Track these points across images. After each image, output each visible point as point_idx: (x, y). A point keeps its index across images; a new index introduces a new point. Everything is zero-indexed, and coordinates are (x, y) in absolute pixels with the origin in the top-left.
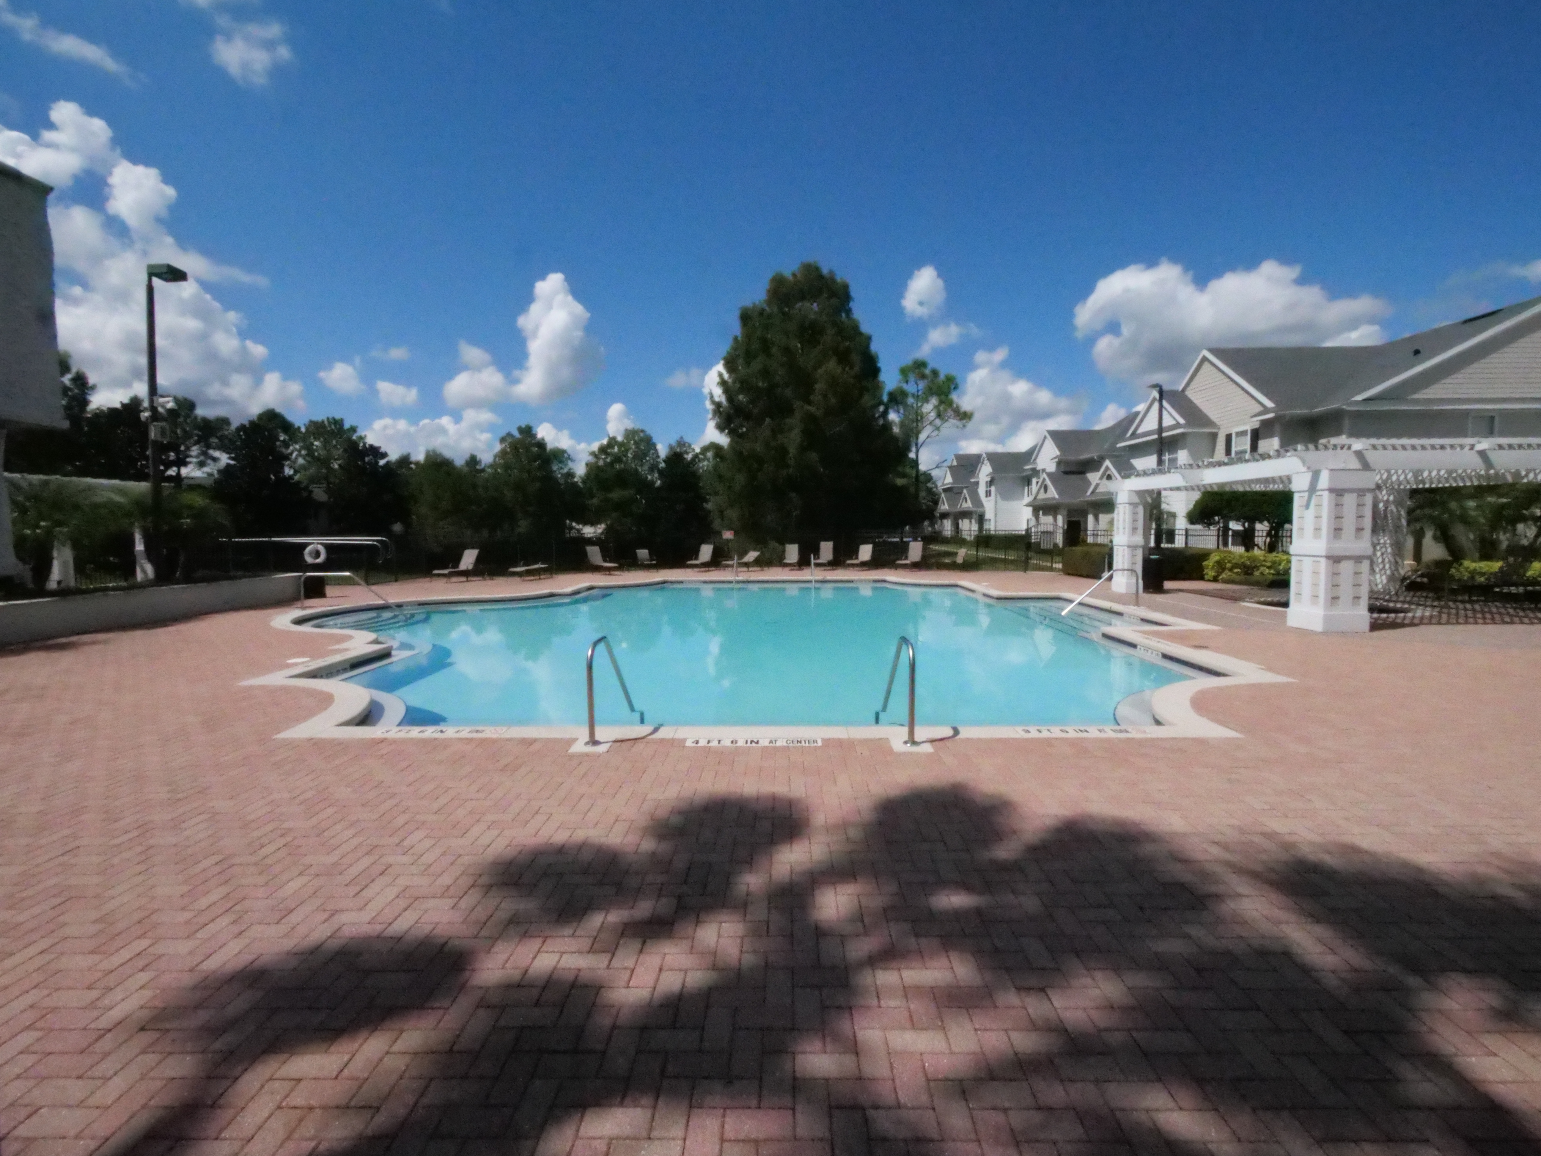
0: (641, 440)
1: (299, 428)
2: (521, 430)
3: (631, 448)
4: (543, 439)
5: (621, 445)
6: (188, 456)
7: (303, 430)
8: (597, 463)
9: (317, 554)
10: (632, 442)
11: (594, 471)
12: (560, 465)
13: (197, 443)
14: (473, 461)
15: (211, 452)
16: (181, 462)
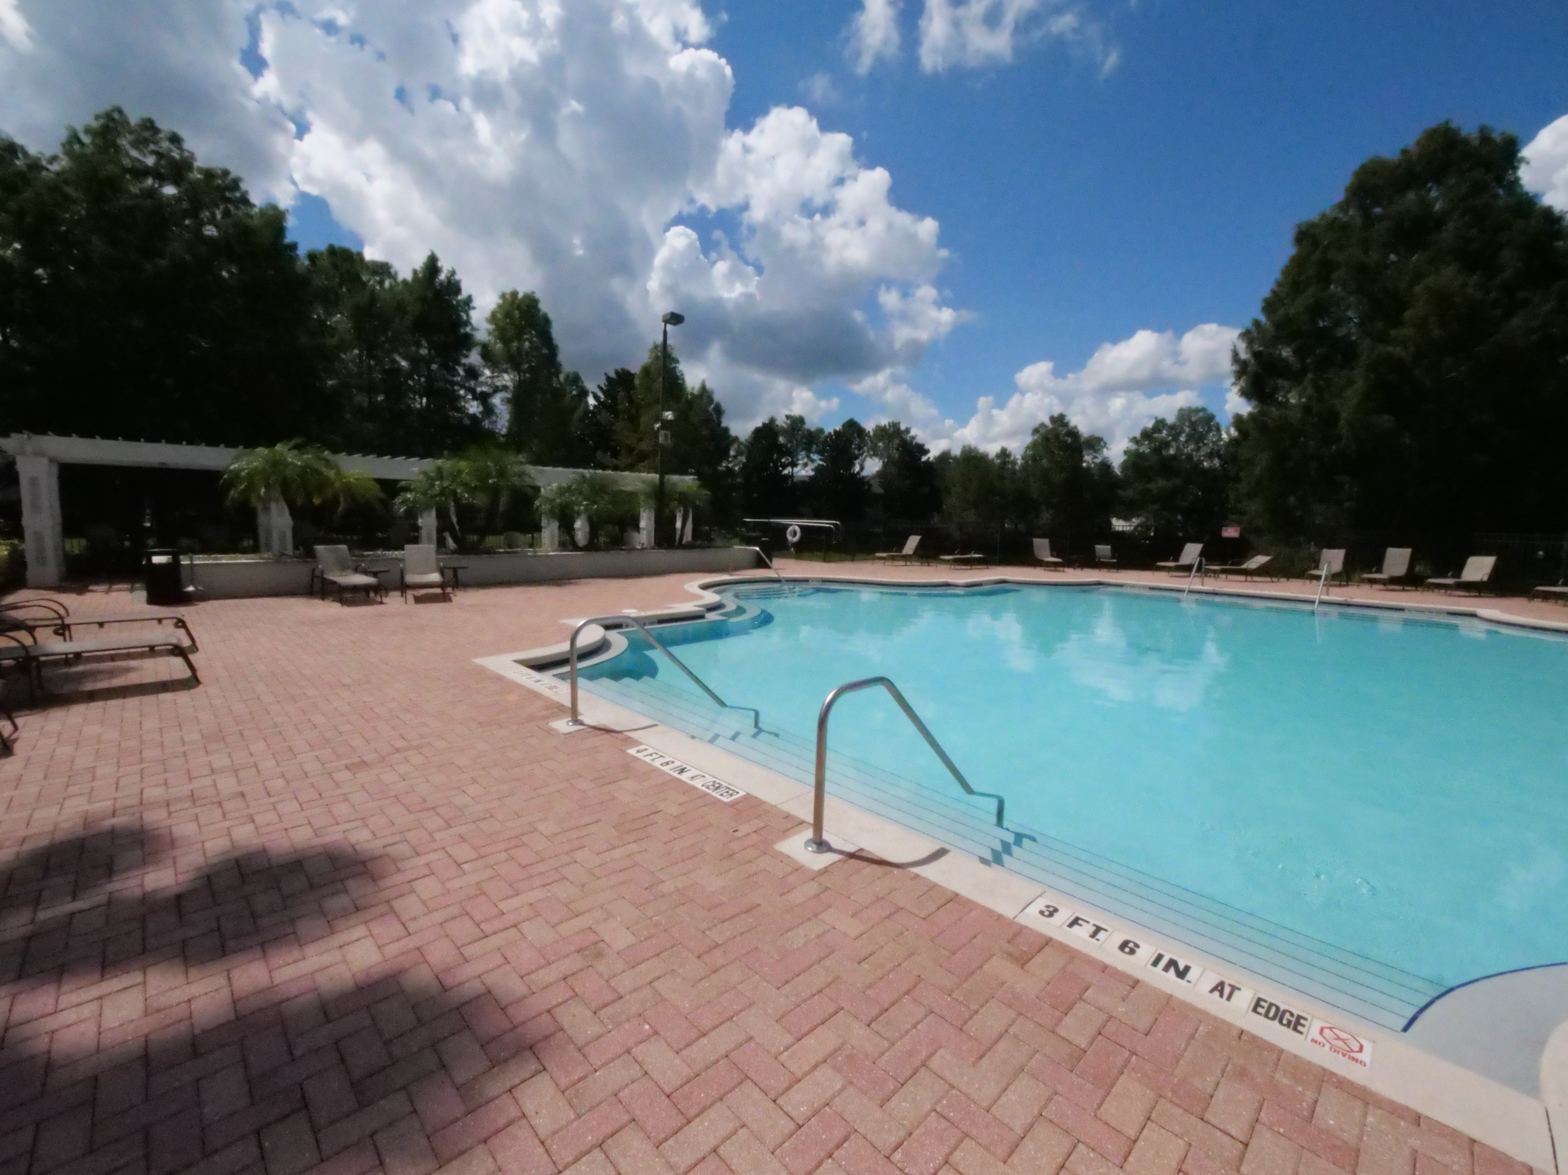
0: (1200, 420)
1: (869, 432)
2: (1053, 419)
3: (1184, 431)
4: (1076, 427)
5: (1172, 427)
6: (798, 460)
7: (871, 433)
8: (1137, 450)
9: (795, 533)
10: (1187, 424)
11: (1134, 461)
12: (1094, 454)
13: (803, 449)
14: (1004, 454)
15: (812, 455)
16: (794, 465)
